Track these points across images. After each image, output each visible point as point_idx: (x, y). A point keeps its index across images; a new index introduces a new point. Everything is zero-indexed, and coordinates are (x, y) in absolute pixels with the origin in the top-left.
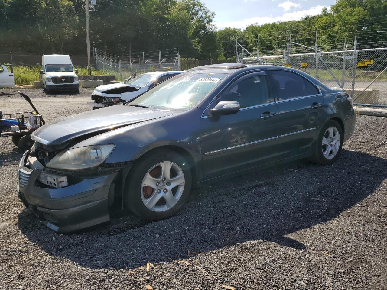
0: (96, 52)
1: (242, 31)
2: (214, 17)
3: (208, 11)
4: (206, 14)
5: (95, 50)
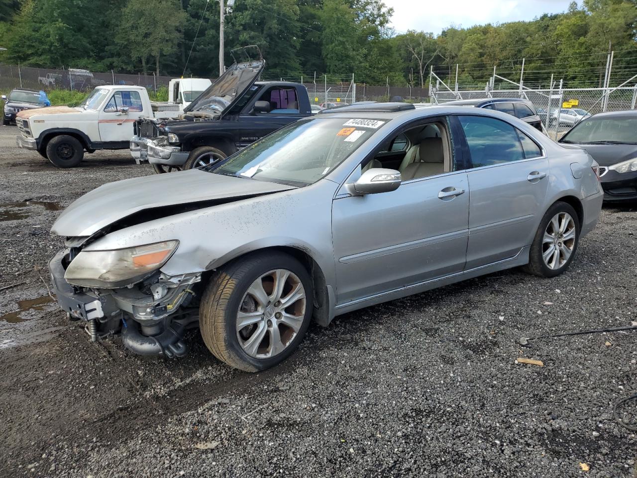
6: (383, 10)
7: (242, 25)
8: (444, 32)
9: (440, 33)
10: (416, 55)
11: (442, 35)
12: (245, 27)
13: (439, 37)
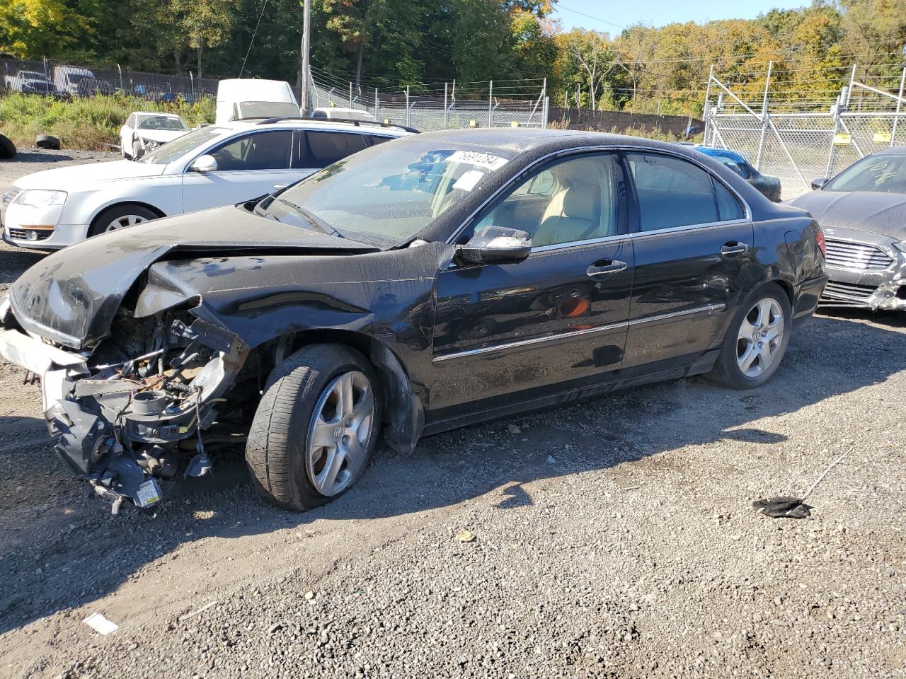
8: (625, 32)
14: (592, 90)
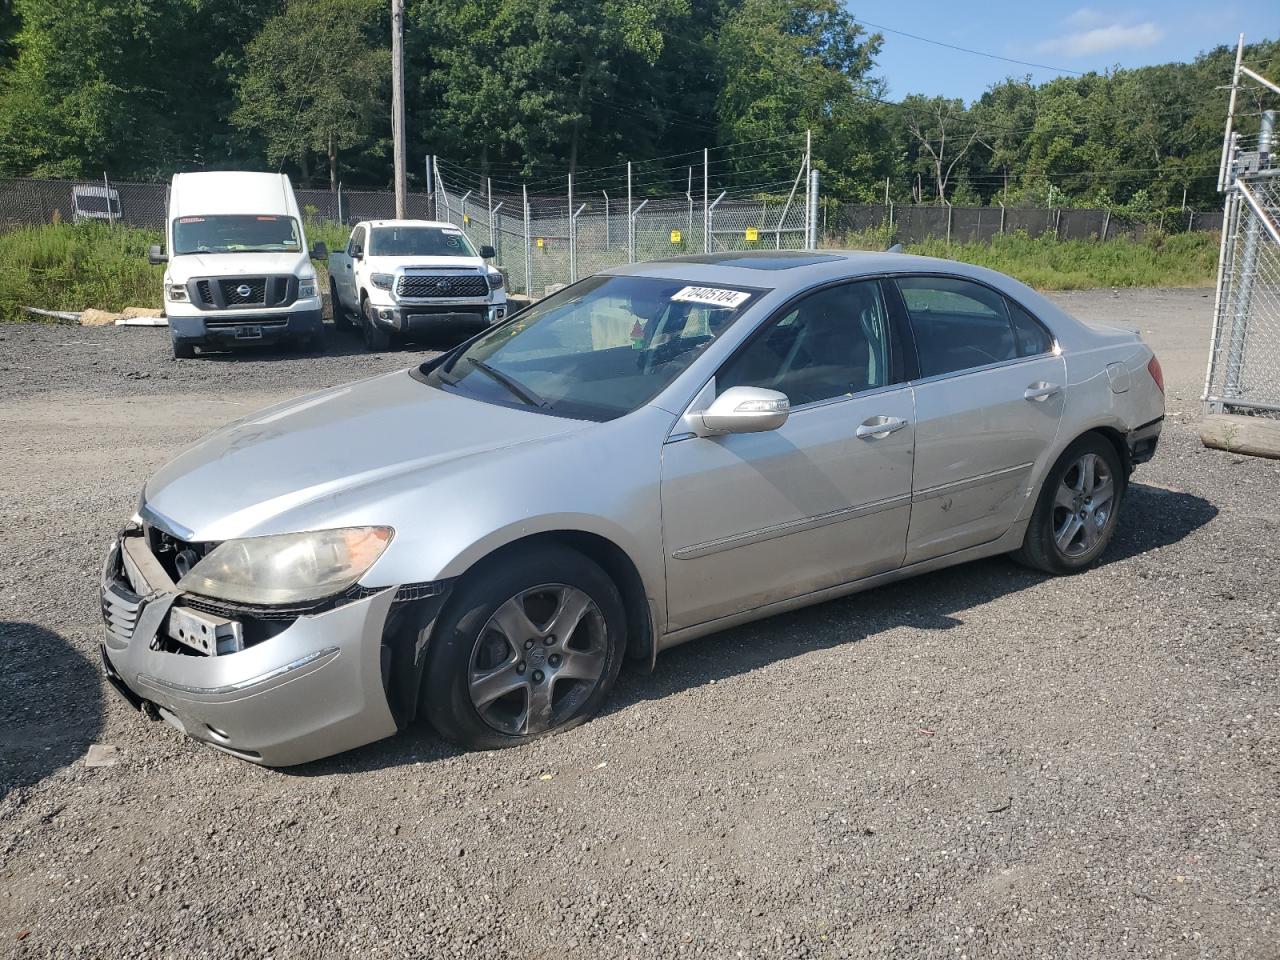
0: (436, 169)
1: (968, 106)
2: (877, 52)
3: (857, 29)
4: (849, 39)
5: (433, 166)
6: (858, 40)
7: (525, 76)
9: (979, 99)
10: (927, 146)
11: (983, 102)
12: (535, 81)
13: (977, 107)
14: (940, 182)
